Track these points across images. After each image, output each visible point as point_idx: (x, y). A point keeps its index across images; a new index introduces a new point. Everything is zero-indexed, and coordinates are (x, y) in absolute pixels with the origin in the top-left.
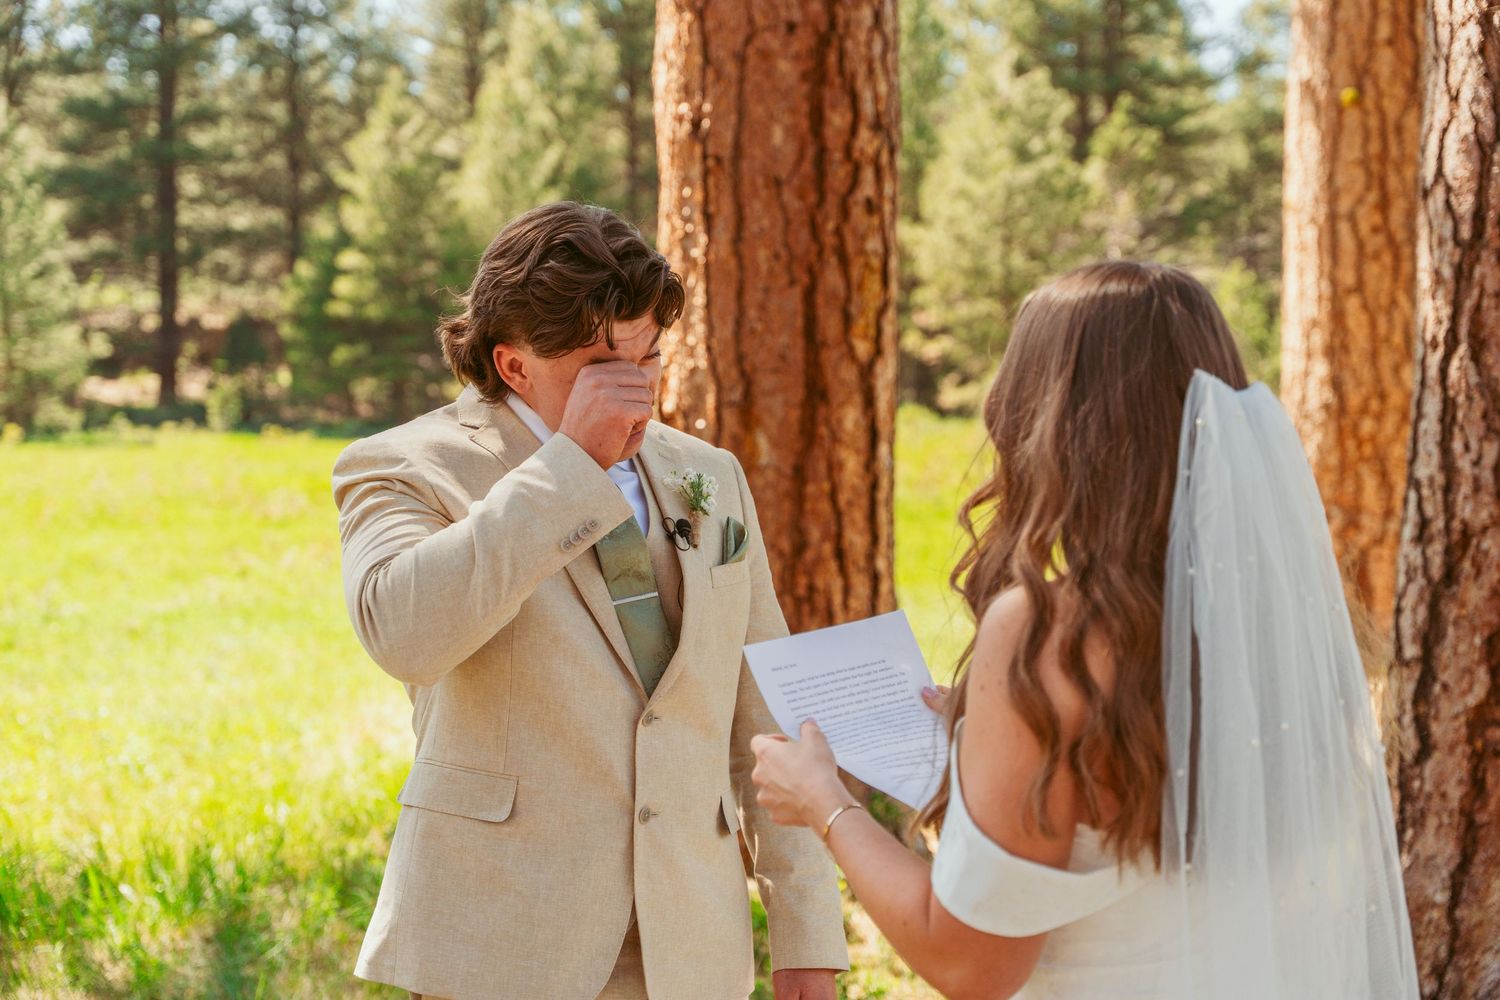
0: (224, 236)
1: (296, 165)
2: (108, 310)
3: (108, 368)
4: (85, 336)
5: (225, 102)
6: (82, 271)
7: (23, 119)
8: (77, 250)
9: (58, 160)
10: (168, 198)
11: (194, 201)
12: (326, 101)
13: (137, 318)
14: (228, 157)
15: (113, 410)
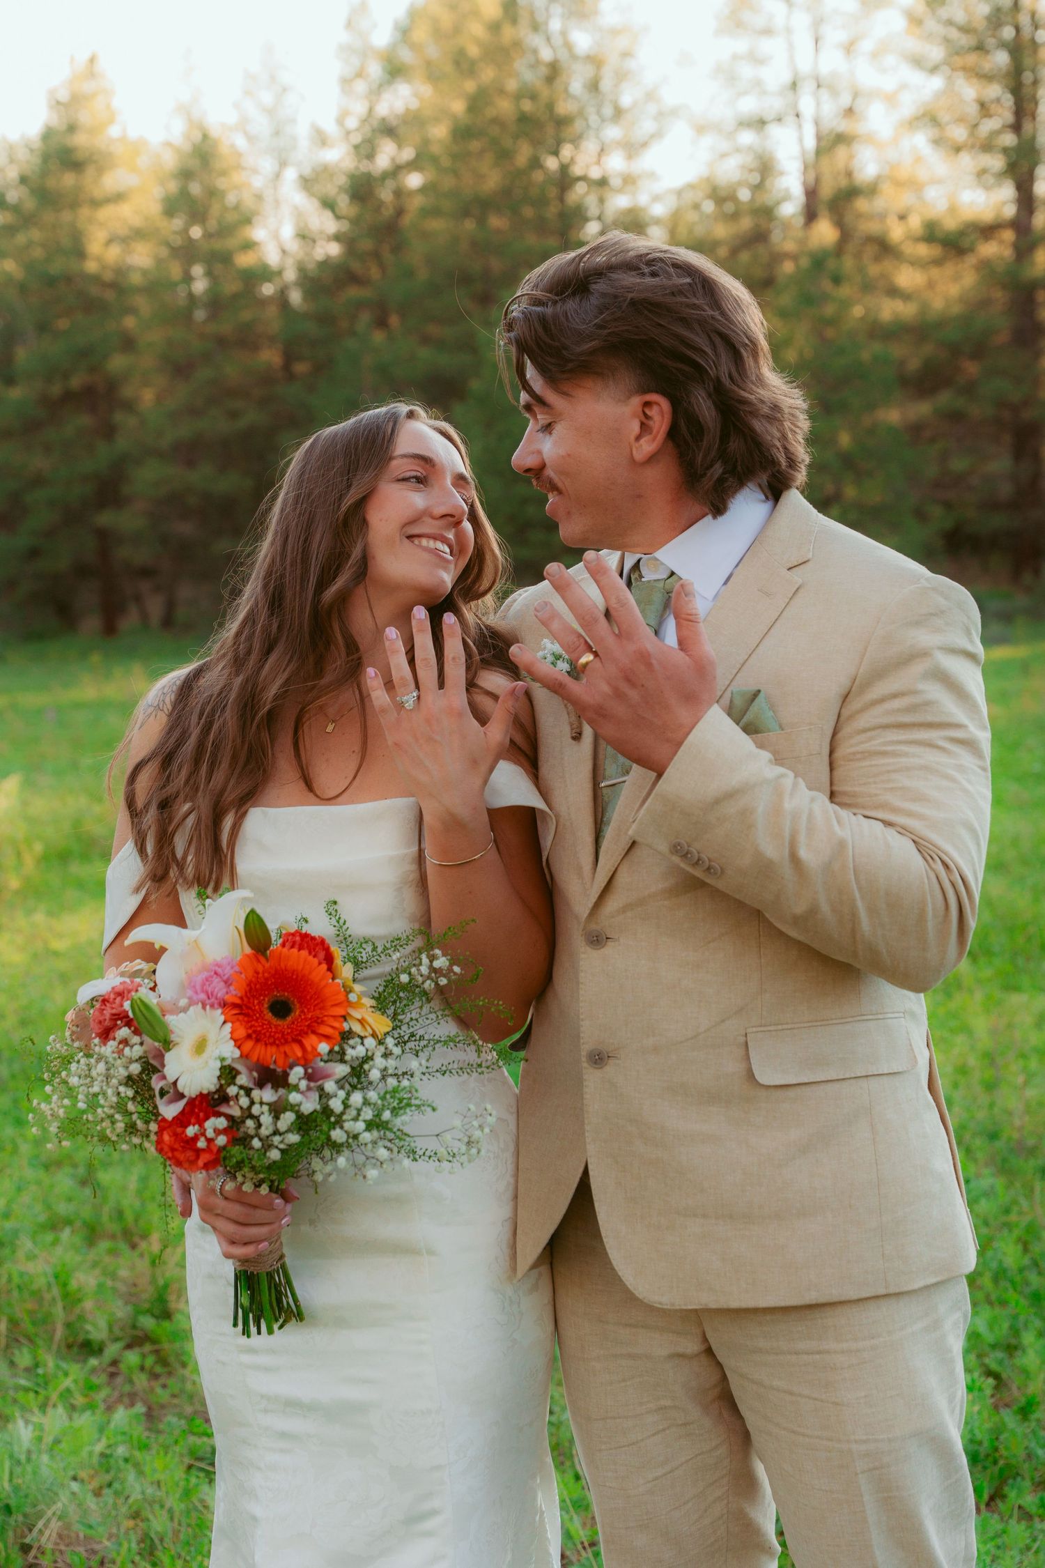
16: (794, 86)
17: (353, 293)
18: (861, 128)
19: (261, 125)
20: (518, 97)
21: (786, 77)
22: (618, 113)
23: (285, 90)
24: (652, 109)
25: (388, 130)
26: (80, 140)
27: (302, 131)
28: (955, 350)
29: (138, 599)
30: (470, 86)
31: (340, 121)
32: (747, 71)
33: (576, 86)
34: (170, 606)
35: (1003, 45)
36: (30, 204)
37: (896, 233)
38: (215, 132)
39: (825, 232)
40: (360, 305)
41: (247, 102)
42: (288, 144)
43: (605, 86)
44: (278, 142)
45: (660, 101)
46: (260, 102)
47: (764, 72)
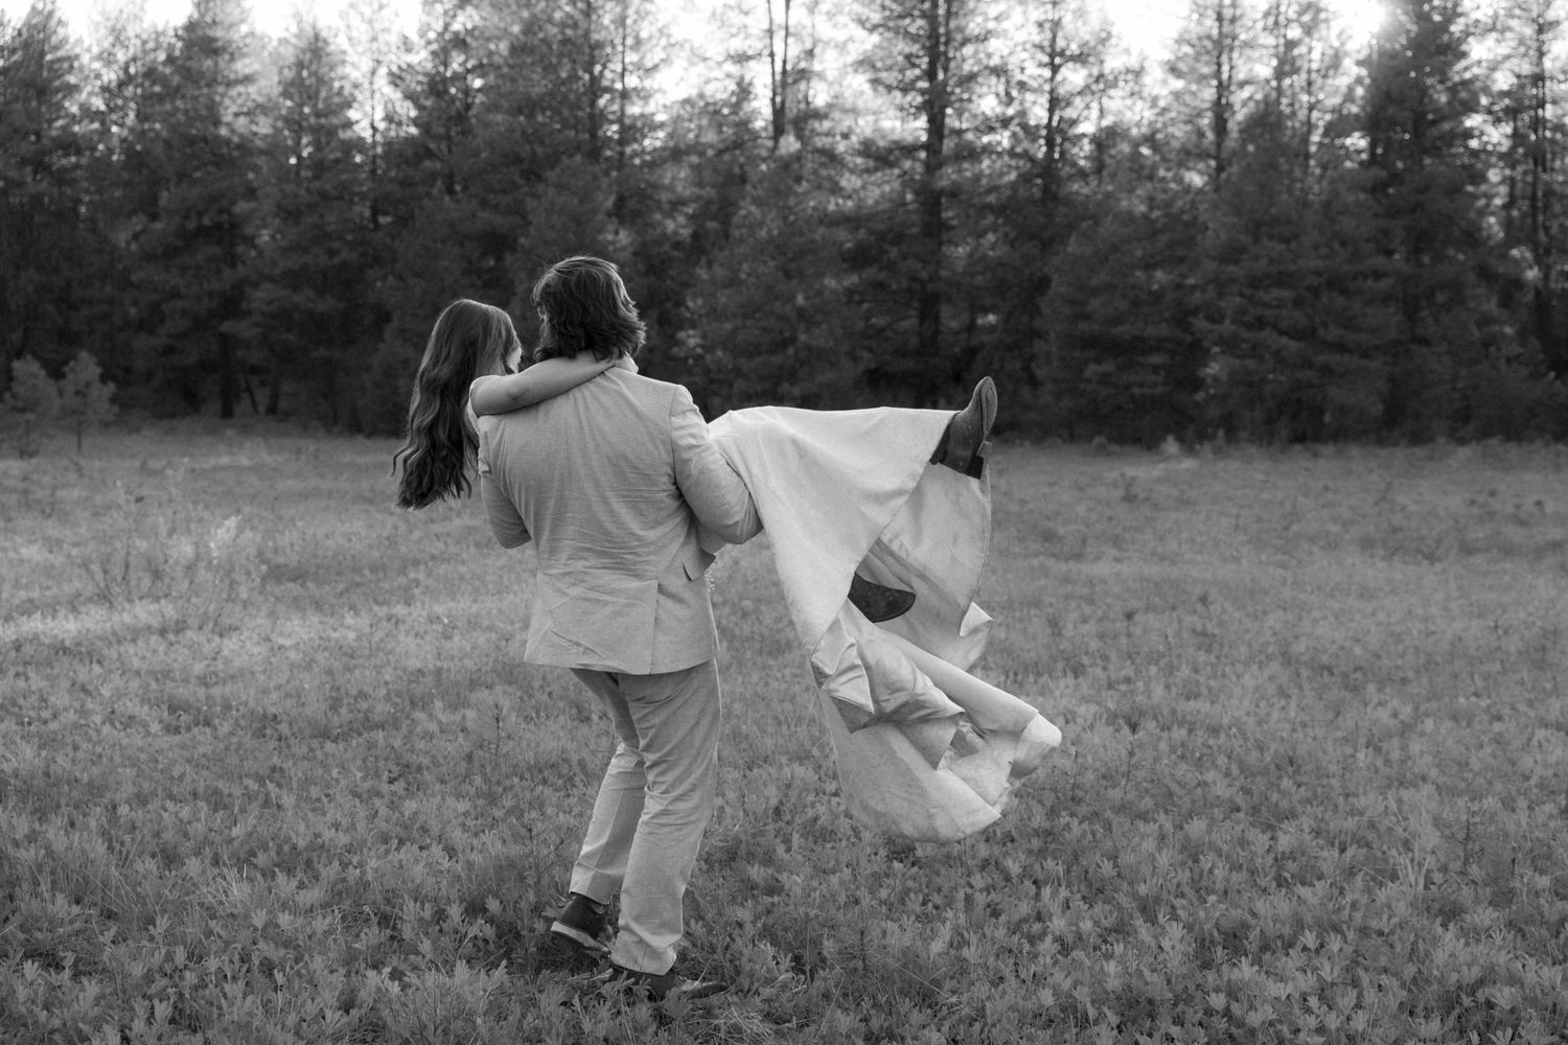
16: (770, 32)
17: (427, 163)
18: (817, 66)
19: (361, 32)
20: (563, 25)
21: (766, 26)
22: (638, 42)
23: (382, 6)
24: (663, 42)
25: (460, 43)
26: (218, 33)
27: (393, 38)
28: (881, 237)
29: (249, 390)
30: (526, 14)
31: (422, 34)
33: (606, 21)
34: (275, 397)
35: (924, 15)
36: (176, 80)
37: (841, 147)
38: (324, 34)
39: (790, 144)
40: (433, 176)
41: (352, 13)
42: (384, 49)
43: (629, 22)
44: (375, 46)
45: (669, 36)
46: (362, 14)
47: (748, 20)
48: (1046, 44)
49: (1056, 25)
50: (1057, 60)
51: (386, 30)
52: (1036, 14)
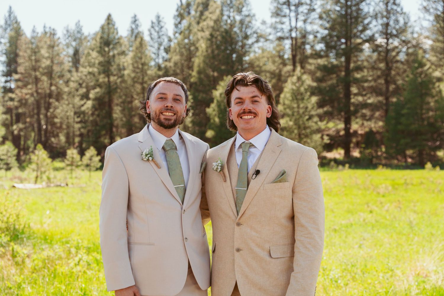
0: (365, 105)
1: (387, 83)
2: (329, 129)
3: (329, 148)
4: (322, 138)
5: (365, 64)
6: (321, 118)
7: (305, 73)
8: (320, 111)
9: (315, 84)
10: (348, 94)
11: (356, 95)
12: (397, 61)
13: (338, 131)
14: (367, 81)
15: (331, 160)
16: (291, 30)
18: (307, 41)
19: (155, 35)
21: (289, 28)
22: (247, 36)
23: (162, 27)
24: (255, 35)
32: (279, 26)
41: (152, 30)
42: (162, 40)
43: (244, 29)
44: (159, 40)
45: (257, 33)
46: (155, 30)
47: (284, 26)
48: (384, 31)
49: (387, 25)
50: (389, 36)
51: (163, 35)
52: (380, 21)
